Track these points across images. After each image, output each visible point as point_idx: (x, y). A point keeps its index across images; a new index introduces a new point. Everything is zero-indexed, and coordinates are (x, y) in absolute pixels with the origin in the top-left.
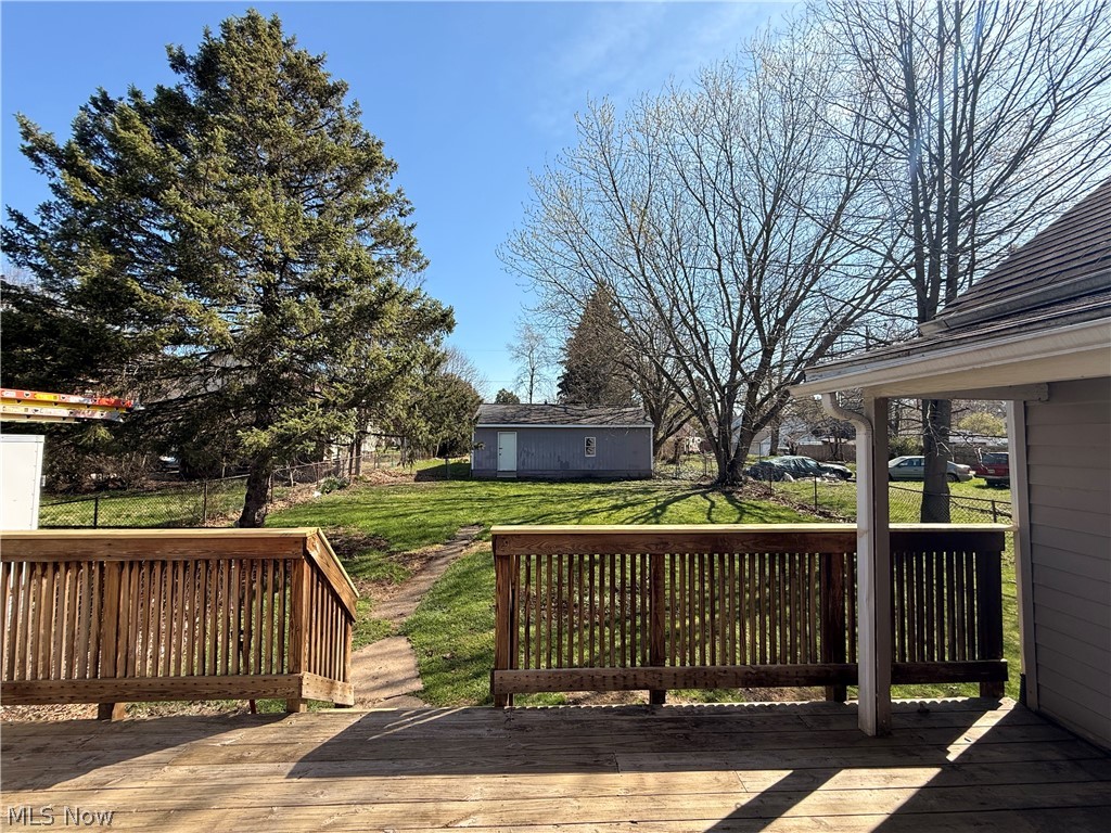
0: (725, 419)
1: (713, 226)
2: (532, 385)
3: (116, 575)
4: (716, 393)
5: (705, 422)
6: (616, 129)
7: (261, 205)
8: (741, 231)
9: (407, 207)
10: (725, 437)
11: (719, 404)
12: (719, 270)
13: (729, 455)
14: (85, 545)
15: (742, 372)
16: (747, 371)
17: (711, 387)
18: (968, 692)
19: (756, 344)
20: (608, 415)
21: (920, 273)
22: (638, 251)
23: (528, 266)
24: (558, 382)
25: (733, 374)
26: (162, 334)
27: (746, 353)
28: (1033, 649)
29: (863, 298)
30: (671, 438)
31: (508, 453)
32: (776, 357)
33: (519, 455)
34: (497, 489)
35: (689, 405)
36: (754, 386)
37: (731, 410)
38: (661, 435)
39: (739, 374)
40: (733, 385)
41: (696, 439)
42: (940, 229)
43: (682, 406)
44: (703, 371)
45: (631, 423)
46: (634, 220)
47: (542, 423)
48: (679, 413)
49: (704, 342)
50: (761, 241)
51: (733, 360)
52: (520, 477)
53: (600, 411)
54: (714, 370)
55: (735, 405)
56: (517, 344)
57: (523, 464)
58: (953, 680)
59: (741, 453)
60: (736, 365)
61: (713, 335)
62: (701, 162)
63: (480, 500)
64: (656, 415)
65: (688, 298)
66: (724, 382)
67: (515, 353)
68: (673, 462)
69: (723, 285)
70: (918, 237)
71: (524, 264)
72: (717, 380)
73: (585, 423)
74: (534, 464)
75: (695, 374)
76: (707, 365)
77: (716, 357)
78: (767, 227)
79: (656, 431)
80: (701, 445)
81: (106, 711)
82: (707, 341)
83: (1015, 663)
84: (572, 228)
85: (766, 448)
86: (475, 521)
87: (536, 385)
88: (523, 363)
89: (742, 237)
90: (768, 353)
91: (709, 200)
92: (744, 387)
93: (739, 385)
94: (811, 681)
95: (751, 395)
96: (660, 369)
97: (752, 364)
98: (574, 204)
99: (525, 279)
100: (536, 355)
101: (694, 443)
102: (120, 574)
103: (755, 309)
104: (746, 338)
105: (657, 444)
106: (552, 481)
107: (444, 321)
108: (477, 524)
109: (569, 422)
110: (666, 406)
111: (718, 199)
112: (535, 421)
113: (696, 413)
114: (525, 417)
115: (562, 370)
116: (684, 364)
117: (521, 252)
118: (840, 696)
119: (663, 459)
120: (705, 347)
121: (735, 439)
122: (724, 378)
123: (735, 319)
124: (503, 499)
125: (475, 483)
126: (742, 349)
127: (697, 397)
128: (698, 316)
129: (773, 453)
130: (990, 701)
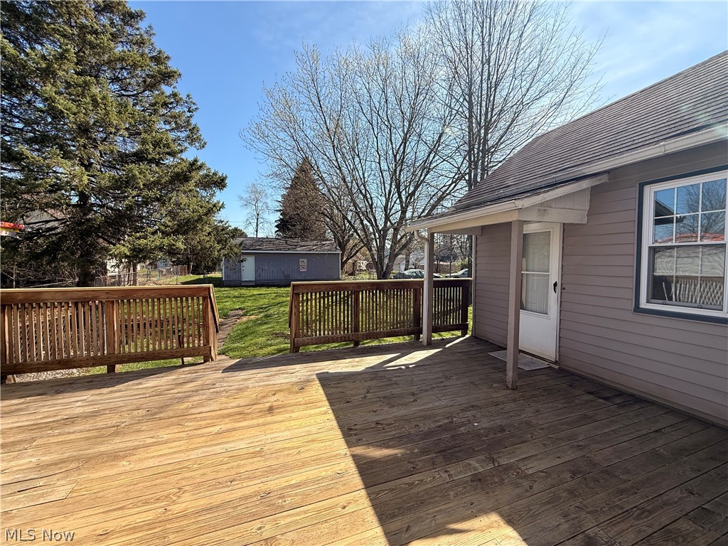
0: (381, 248)
1: (377, 138)
2: (257, 225)
3: (111, 308)
4: (377, 234)
5: (370, 250)
6: (321, 67)
7: (102, 100)
8: (391, 140)
9: (194, 107)
10: (381, 258)
11: (378, 240)
12: (379, 163)
13: (383, 269)
14: (93, 293)
15: (390, 222)
16: (393, 222)
17: (373, 230)
18: (459, 333)
19: (398, 207)
20: (313, 246)
21: (470, 177)
22: (334, 146)
23: (263, 146)
24: (276, 224)
25: (386, 223)
26: (46, 183)
27: (393, 211)
28: (475, 322)
29: (450, 185)
30: (350, 261)
31: (249, 270)
32: (408, 215)
33: (256, 271)
34: (244, 291)
35: (362, 241)
36: (396, 230)
37: (384, 245)
38: (345, 259)
39: (389, 223)
40: (385, 230)
41: (364, 262)
42: (478, 157)
43: (356, 241)
44: (370, 221)
45: (329, 250)
46: (332, 126)
47: (272, 250)
48: (356, 245)
49: (370, 203)
50: (402, 147)
51: (386, 215)
52: (257, 284)
53: (309, 243)
54: (375, 220)
55: (386, 241)
56: (246, 196)
57: (260, 276)
58: (453, 330)
59: (389, 267)
60: (387, 218)
61: (375, 200)
62: (371, 97)
63: (235, 297)
64: (342, 246)
65: (362, 176)
66: (380, 228)
67: (245, 203)
68: (352, 274)
69: (381, 172)
70: (470, 161)
71: (259, 145)
72: (377, 226)
73: (299, 250)
74: (265, 276)
75: (365, 222)
76: (371, 217)
77: (377, 212)
78: (405, 141)
79: (342, 255)
80: (367, 266)
81: (111, 369)
82: (372, 204)
83: (470, 322)
84: (291, 124)
85: (403, 267)
86: (237, 307)
87: (260, 225)
88: (250, 210)
89: (392, 144)
90: (404, 212)
91: (374, 122)
92: (391, 231)
93: (389, 229)
94: (408, 334)
95: (395, 235)
96: (345, 218)
97: (395, 218)
98: (294, 110)
99: (260, 155)
100: (260, 205)
101: (363, 264)
102: (113, 307)
103: (398, 186)
104: (392, 204)
105: (343, 264)
106: (279, 286)
107: (220, 183)
108: (239, 308)
109: (289, 250)
110: (348, 240)
111: (380, 121)
112: (266, 249)
113: (365, 245)
114: (260, 246)
115: (278, 216)
116: (359, 216)
117: (258, 137)
118: (418, 338)
119: (346, 273)
120: (371, 206)
121: (386, 261)
122: (381, 225)
123: (387, 191)
124: (251, 296)
125: (226, 289)
126: (391, 210)
127: (367, 235)
128: (367, 188)
129: (406, 270)
130: (463, 335)
